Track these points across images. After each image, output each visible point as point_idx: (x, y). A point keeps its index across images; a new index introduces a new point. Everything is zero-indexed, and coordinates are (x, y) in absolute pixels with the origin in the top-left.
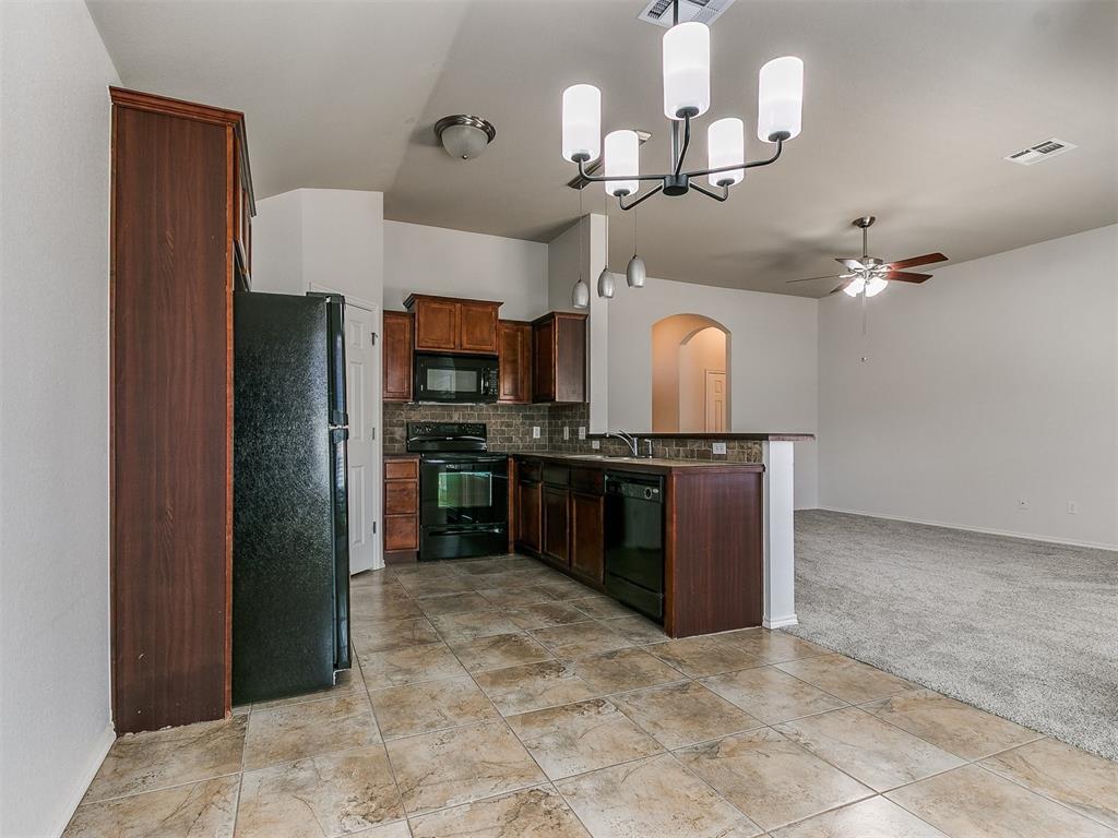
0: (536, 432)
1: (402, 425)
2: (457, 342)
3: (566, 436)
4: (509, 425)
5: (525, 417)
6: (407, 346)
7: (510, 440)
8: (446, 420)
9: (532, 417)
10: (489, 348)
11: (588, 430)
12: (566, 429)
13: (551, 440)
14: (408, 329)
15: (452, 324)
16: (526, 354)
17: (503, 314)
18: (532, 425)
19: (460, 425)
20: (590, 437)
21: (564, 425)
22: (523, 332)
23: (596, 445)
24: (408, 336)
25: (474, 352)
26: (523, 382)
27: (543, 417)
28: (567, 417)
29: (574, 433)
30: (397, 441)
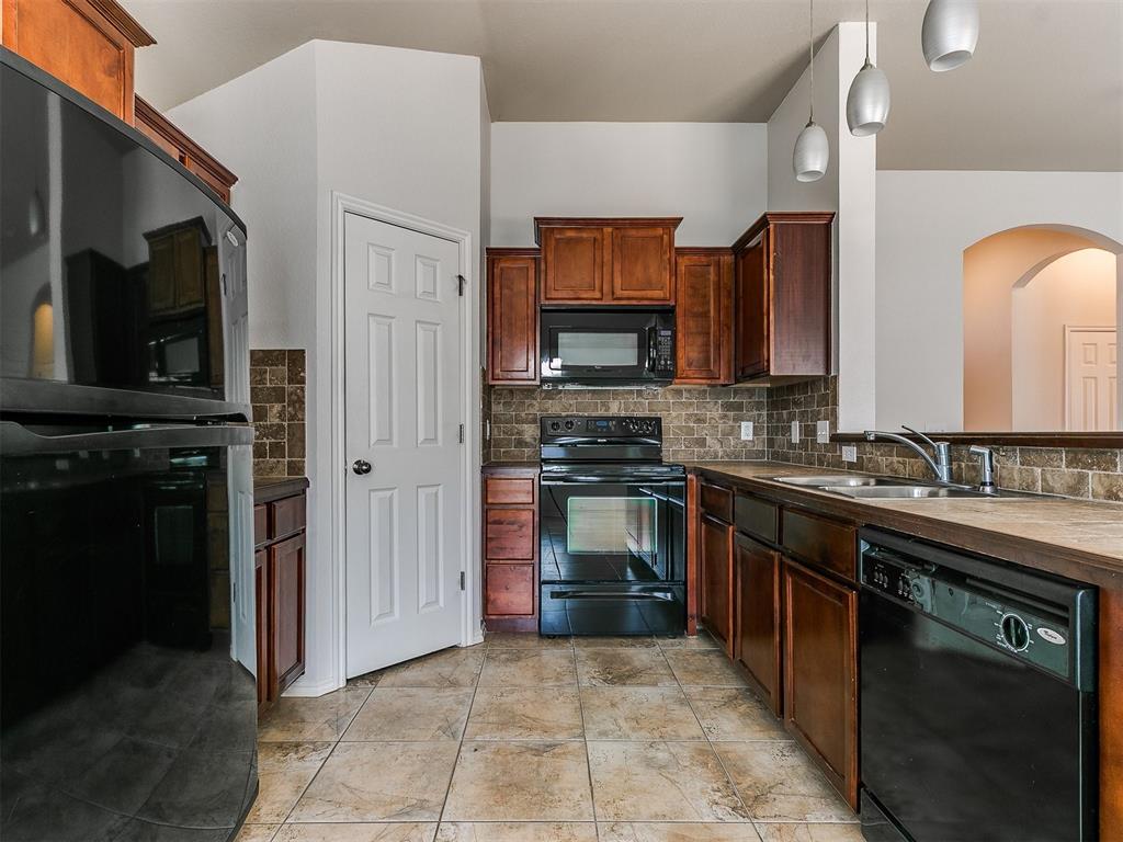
0: (746, 431)
1: (534, 421)
2: (606, 288)
3: (796, 438)
4: (699, 420)
5: (728, 407)
6: (531, 299)
7: (702, 442)
8: (601, 412)
9: (739, 407)
10: (658, 294)
11: (834, 425)
12: (795, 426)
13: (771, 443)
14: (532, 273)
15: (598, 260)
16: (724, 301)
17: (682, 239)
18: (738, 419)
19: (620, 420)
20: (839, 440)
21: (791, 418)
22: (718, 264)
23: (849, 454)
24: (532, 284)
25: (634, 302)
26: (718, 347)
27: (759, 406)
28: (797, 404)
29: (809, 431)
30: (527, 445)
